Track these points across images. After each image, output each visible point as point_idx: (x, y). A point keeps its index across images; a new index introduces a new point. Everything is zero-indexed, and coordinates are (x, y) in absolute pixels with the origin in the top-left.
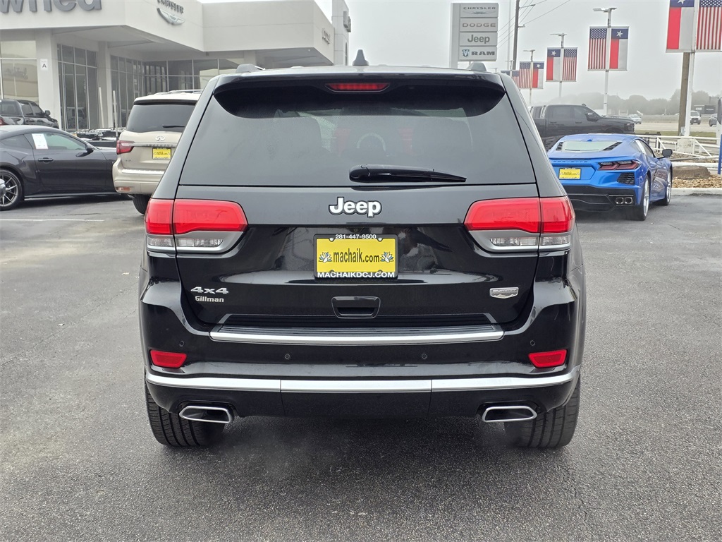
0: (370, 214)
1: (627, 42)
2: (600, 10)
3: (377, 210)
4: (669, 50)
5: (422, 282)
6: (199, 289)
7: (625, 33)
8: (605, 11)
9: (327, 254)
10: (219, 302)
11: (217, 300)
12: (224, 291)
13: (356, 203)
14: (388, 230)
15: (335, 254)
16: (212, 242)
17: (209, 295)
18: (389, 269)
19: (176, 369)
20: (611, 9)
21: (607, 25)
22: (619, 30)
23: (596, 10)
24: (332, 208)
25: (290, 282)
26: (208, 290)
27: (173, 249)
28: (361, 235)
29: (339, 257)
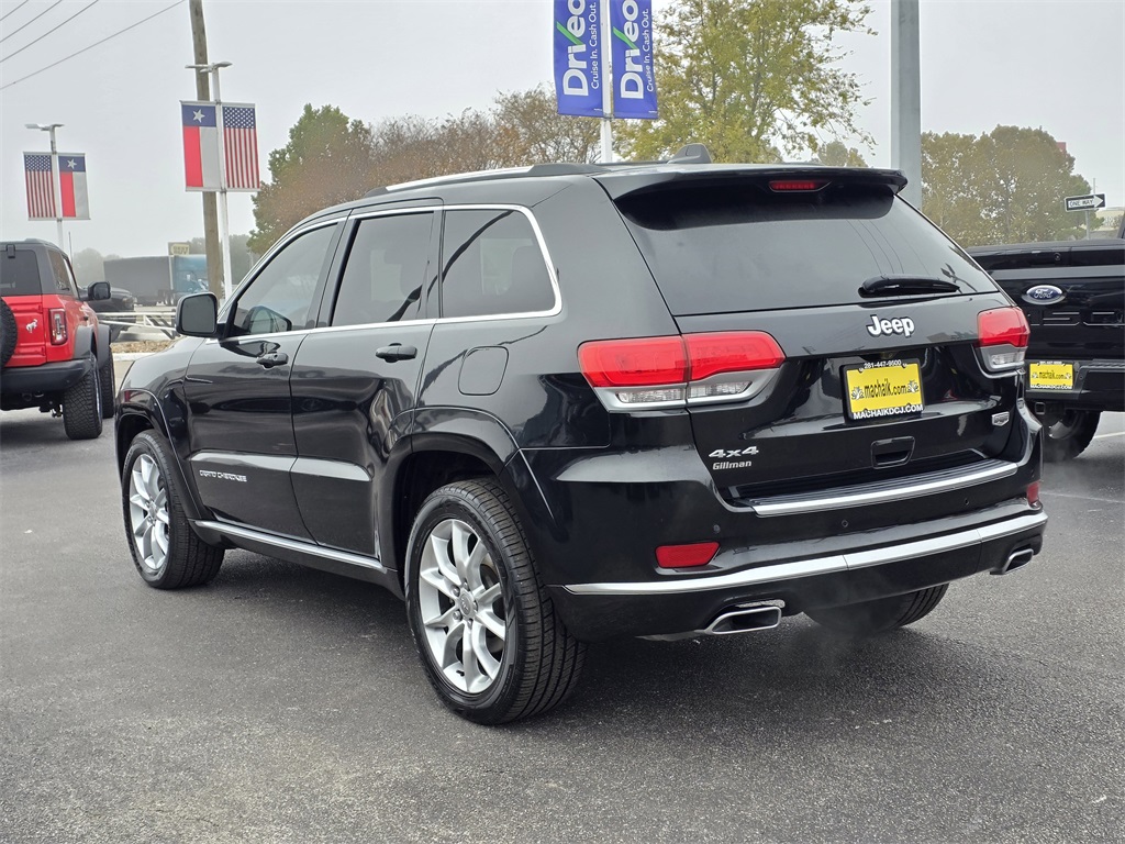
0: (908, 334)
1: (85, 177)
2: (36, 127)
3: (912, 329)
4: (190, 188)
5: (939, 414)
6: (720, 453)
7: (80, 163)
8: (44, 129)
9: (858, 389)
10: (745, 468)
11: (742, 464)
12: (753, 450)
13: (891, 321)
14: (905, 353)
15: (867, 387)
16: (719, 389)
17: (733, 459)
18: (914, 400)
19: (704, 565)
20: (54, 126)
21: (50, 150)
22: (70, 159)
23: (29, 127)
24: (871, 328)
25: (826, 429)
26: (733, 453)
27: (683, 402)
28: (887, 361)
29: (871, 391)
